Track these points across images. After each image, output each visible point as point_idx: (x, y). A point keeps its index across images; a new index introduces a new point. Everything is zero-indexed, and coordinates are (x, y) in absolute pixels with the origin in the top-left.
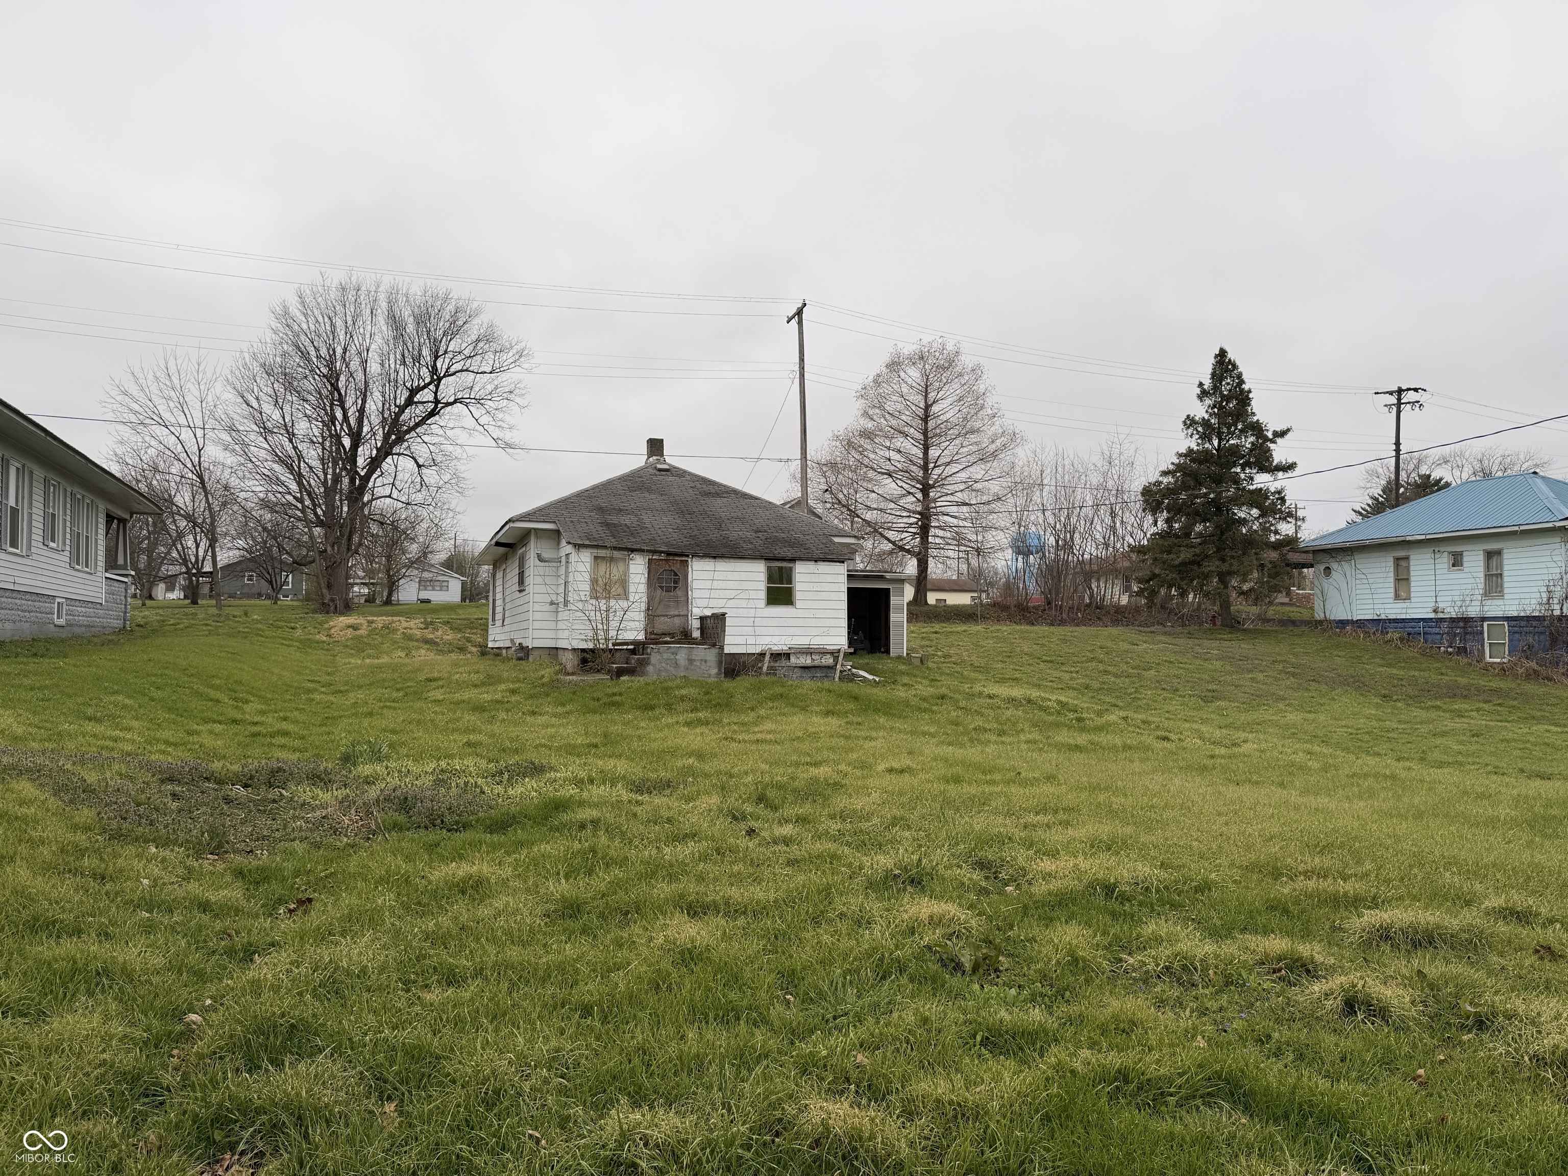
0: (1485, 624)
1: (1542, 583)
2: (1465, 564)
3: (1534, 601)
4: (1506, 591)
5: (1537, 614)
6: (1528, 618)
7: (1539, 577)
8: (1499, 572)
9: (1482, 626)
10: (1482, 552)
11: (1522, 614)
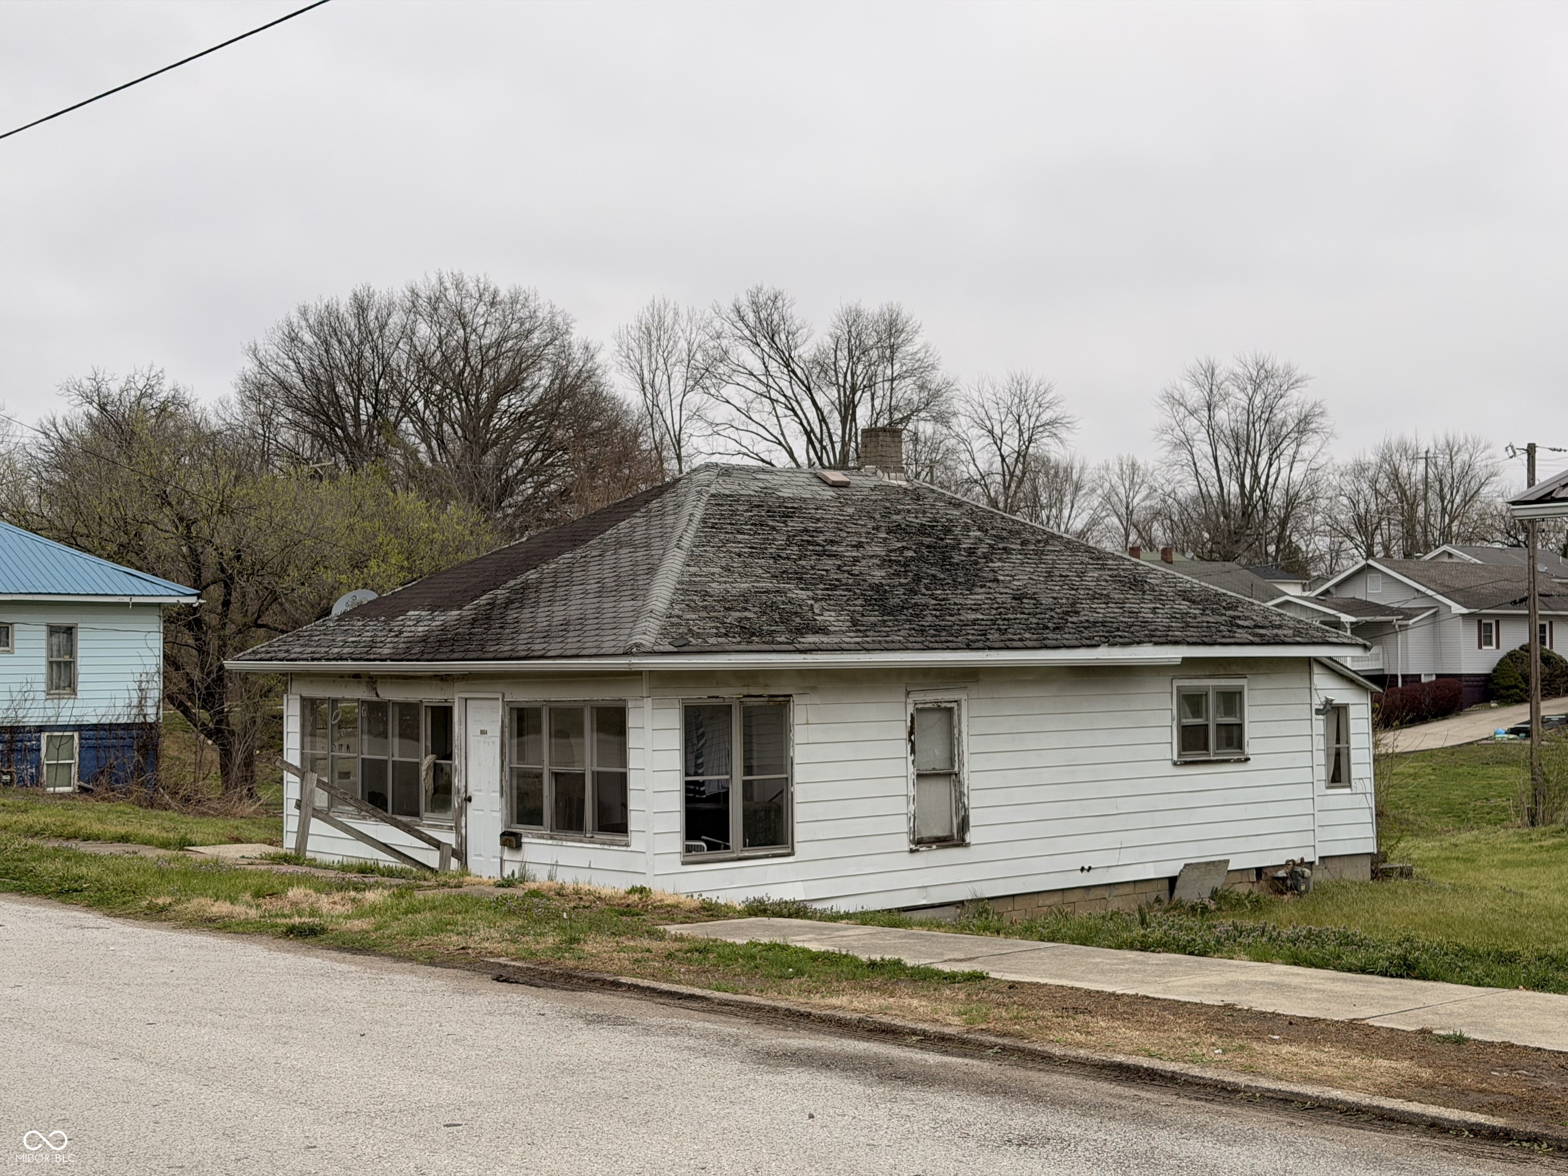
0: (44, 736)
1: (131, 678)
2: (17, 644)
3: (120, 703)
4: (80, 687)
5: (123, 720)
6: (111, 727)
7: (128, 669)
8: (67, 658)
9: (38, 740)
10: (45, 628)
11: (104, 721)
